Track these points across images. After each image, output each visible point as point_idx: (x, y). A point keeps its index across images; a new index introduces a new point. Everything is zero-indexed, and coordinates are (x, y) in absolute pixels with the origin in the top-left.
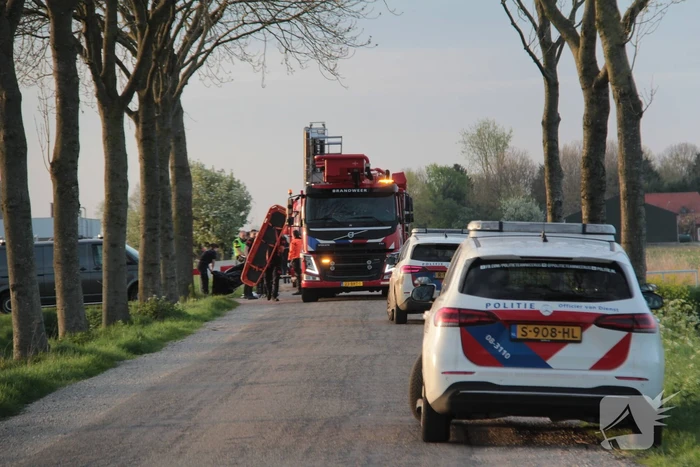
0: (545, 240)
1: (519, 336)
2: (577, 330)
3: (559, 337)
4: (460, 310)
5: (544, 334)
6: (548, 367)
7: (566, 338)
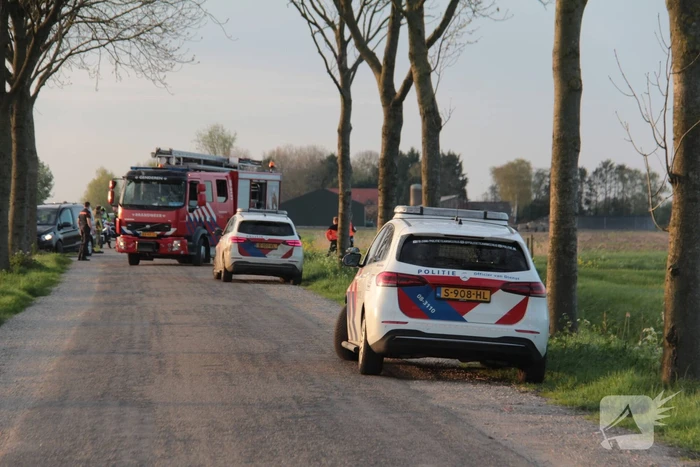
0: (460, 223)
1: (442, 296)
2: (487, 293)
3: (473, 298)
4: (397, 274)
5: (462, 295)
6: (464, 321)
7: (479, 298)
